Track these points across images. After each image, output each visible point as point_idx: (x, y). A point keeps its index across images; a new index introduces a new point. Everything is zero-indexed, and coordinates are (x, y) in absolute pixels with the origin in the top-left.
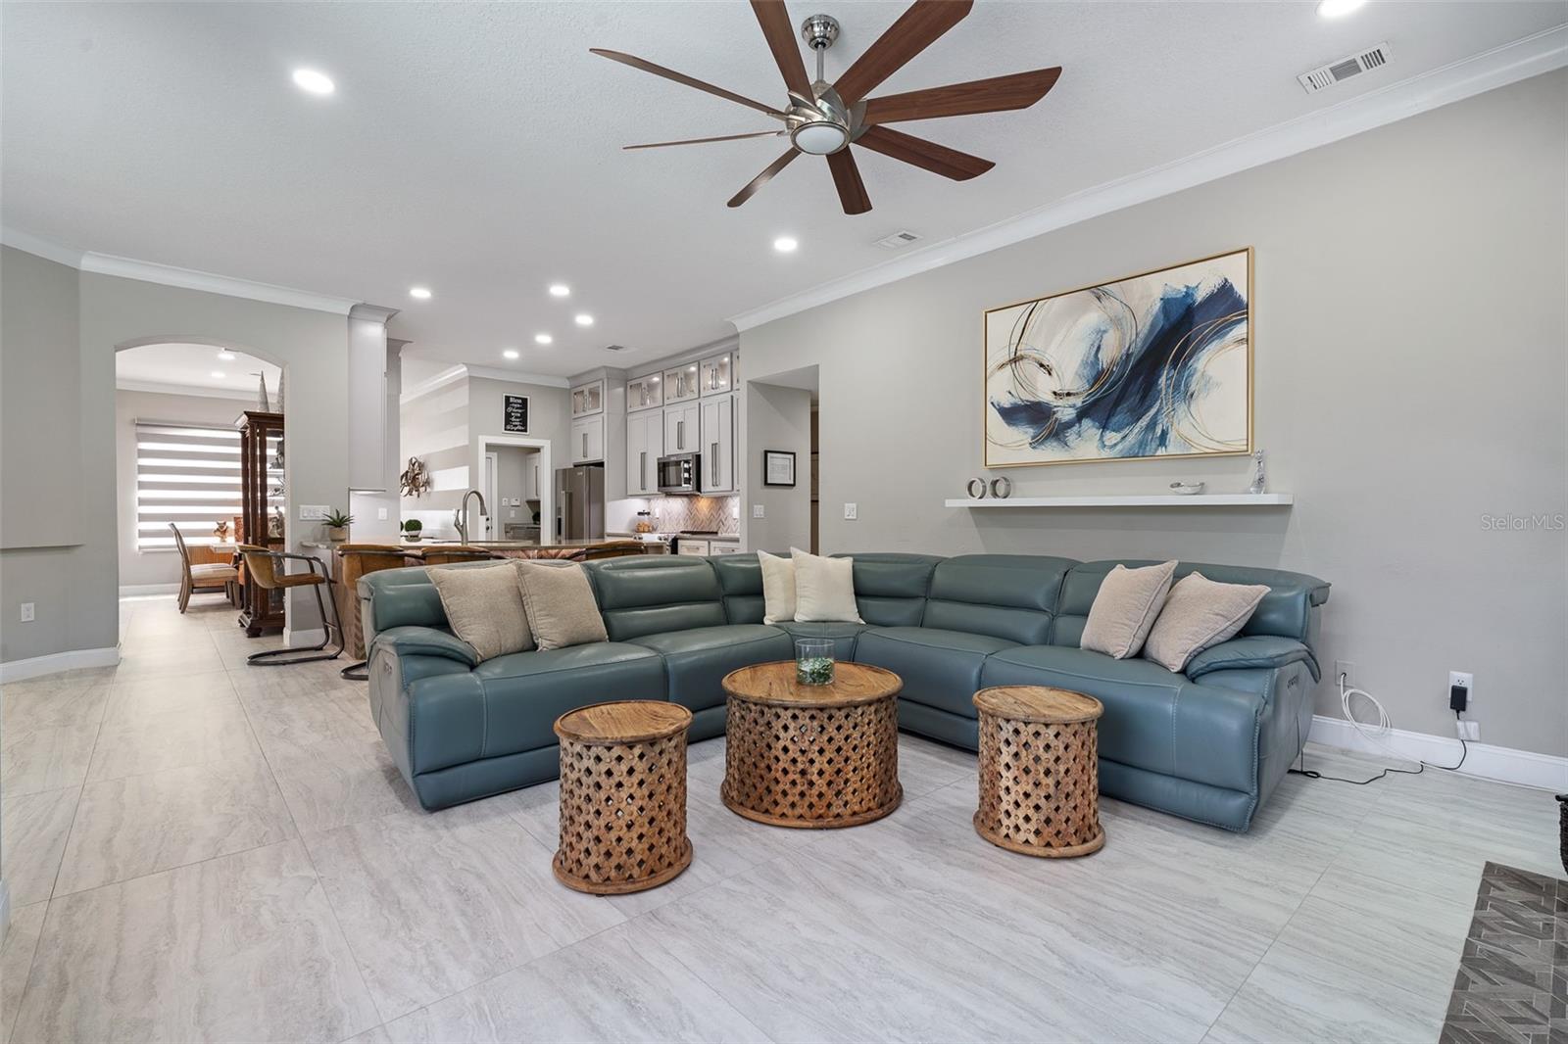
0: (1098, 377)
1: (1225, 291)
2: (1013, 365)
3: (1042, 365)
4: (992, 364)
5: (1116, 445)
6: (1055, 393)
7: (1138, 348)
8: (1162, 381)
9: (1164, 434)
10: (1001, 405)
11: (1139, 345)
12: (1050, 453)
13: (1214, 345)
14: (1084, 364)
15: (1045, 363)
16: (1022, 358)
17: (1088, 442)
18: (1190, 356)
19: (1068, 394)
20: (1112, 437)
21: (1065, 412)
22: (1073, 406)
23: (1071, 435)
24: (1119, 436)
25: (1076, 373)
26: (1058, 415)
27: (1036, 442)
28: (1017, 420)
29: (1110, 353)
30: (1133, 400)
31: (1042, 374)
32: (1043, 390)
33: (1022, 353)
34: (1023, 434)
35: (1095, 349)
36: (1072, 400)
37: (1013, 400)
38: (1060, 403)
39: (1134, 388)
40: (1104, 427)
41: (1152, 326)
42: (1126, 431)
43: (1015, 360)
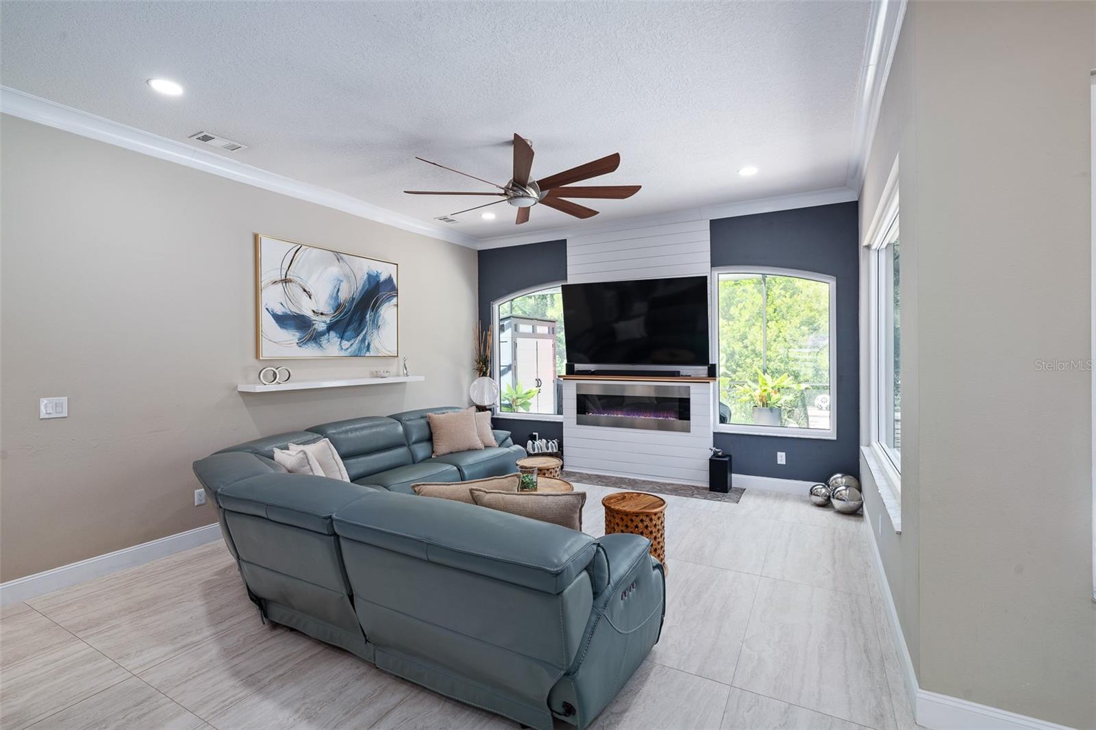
0: (338, 307)
1: (390, 280)
2: (284, 284)
3: (305, 291)
4: (265, 278)
5: (348, 349)
6: (314, 311)
7: (357, 296)
8: (368, 316)
9: (369, 345)
10: (275, 311)
11: (358, 294)
12: (310, 351)
13: (386, 305)
14: (331, 297)
15: (307, 290)
16: (291, 281)
17: (333, 346)
18: (378, 307)
19: (322, 314)
20: (346, 344)
21: (321, 326)
22: (325, 322)
23: (324, 340)
24: (349, 344)
25: (327, 302)
26: (316, 326)
27: (302, 343)
28: (287, 325)
29: (344, 295)
30: (355, 324)
31: (305, 296)
32: (306, 308)
33: (291, 277)
34: (292, 336)
35: (336, 290)
36: (324, 318)
37: (284, 310)
38: (316, 318)
39: (356, 318)
40: (342, 338)
41: (364, 286)
42: (352, 341)
43: (286, 281)
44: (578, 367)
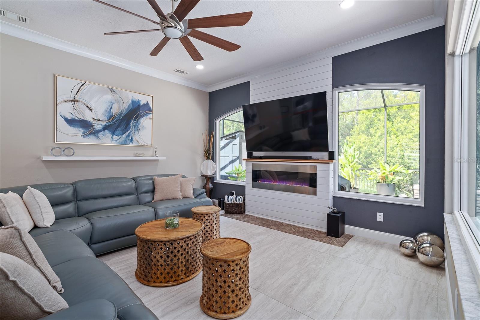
0: (111, 117)
1: (147, 104)
2: (73, 103)
3: (87, 107)
4: (59, 99)
5: (117, 140)
6: (94, 119)
7: (124, 112)
8: (131, 123)
9: (132, 139)
10: (66, 117)
11: (125, 111)
12: (91, 140)
13: (145, 118)
14: (106, 111)
15: (89, 106)
16: (78, 101)
17: (107, 139)
18: (139, 119)
19: (99, 120)
20: (115, 137)
21: (98, 126)
22: (101, 125)
23: (100, 135)
24: (118, 138)
25: (103, 114)
26: (95, 127)
27: (84, 135)
28: (74, 125)
29: (115, 110)
30: (123, 127)
31: (87, 110)
32: (88, 116)
33: (78, 99)
34: (78, 131)
35: (110, 108)
36: (101, 123)
37: (73, 117)
38: (96, 122)
39: (123, 124)
40: (113, 134)
41: (129, 107)
42: (120, 136)
43: (74, 101)
44: (255, 154)
